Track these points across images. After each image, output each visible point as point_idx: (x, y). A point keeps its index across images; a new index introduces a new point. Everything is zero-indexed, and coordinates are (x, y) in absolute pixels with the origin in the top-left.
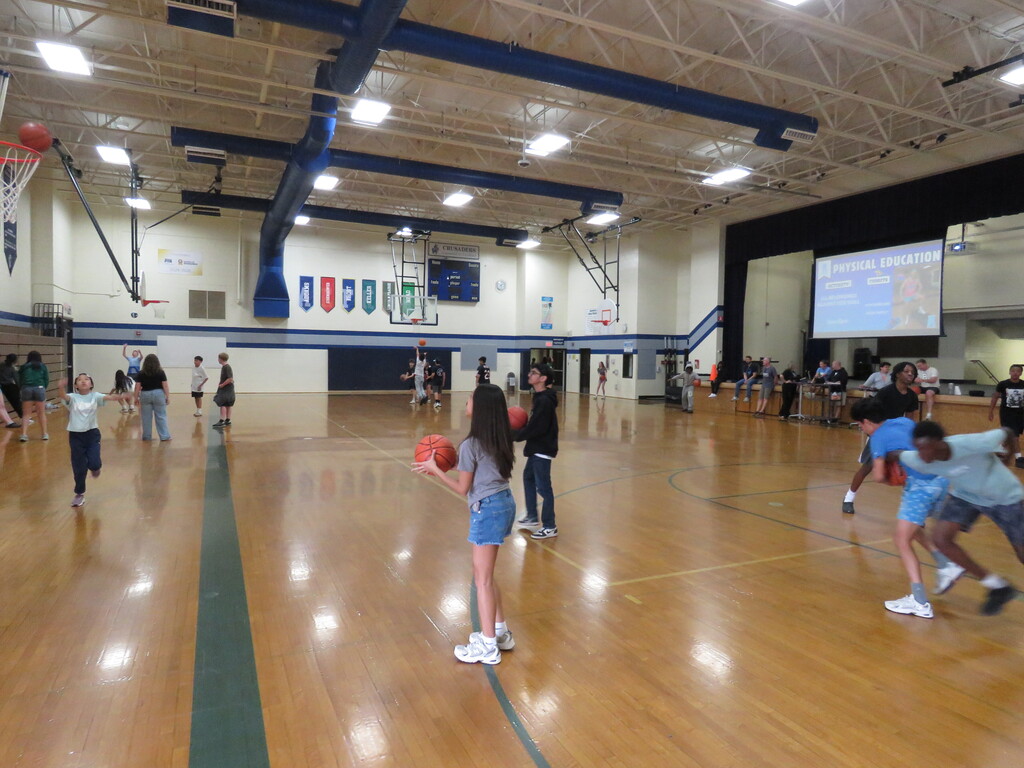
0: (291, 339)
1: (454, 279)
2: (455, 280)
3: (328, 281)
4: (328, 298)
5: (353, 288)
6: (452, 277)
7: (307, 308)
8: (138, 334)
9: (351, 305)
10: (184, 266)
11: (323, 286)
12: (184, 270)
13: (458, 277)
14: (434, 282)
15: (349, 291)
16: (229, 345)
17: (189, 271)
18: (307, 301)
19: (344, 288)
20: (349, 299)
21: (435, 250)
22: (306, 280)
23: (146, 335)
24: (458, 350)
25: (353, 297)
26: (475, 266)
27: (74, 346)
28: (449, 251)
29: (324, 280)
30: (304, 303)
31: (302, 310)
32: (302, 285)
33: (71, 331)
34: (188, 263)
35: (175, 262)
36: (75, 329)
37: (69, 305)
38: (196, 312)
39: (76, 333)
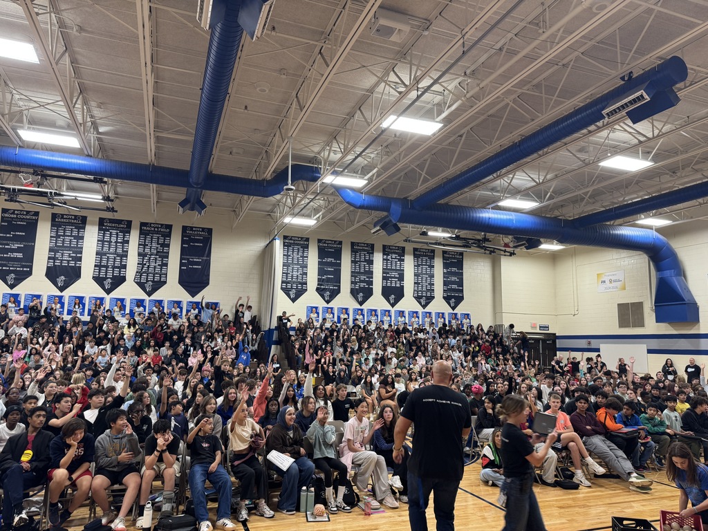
8: (589, 343)
10: (614, 284)
12: (613, 288)
16: (650, 351)
17: (617, 287)
23: (594, 343)
27: (558, 352)
33: (554, 342)
34: (615, 281)
35: (607, 282)
36: (557, 340)
37: (544, 323)
38: (623, 323)
39: (559, 344)
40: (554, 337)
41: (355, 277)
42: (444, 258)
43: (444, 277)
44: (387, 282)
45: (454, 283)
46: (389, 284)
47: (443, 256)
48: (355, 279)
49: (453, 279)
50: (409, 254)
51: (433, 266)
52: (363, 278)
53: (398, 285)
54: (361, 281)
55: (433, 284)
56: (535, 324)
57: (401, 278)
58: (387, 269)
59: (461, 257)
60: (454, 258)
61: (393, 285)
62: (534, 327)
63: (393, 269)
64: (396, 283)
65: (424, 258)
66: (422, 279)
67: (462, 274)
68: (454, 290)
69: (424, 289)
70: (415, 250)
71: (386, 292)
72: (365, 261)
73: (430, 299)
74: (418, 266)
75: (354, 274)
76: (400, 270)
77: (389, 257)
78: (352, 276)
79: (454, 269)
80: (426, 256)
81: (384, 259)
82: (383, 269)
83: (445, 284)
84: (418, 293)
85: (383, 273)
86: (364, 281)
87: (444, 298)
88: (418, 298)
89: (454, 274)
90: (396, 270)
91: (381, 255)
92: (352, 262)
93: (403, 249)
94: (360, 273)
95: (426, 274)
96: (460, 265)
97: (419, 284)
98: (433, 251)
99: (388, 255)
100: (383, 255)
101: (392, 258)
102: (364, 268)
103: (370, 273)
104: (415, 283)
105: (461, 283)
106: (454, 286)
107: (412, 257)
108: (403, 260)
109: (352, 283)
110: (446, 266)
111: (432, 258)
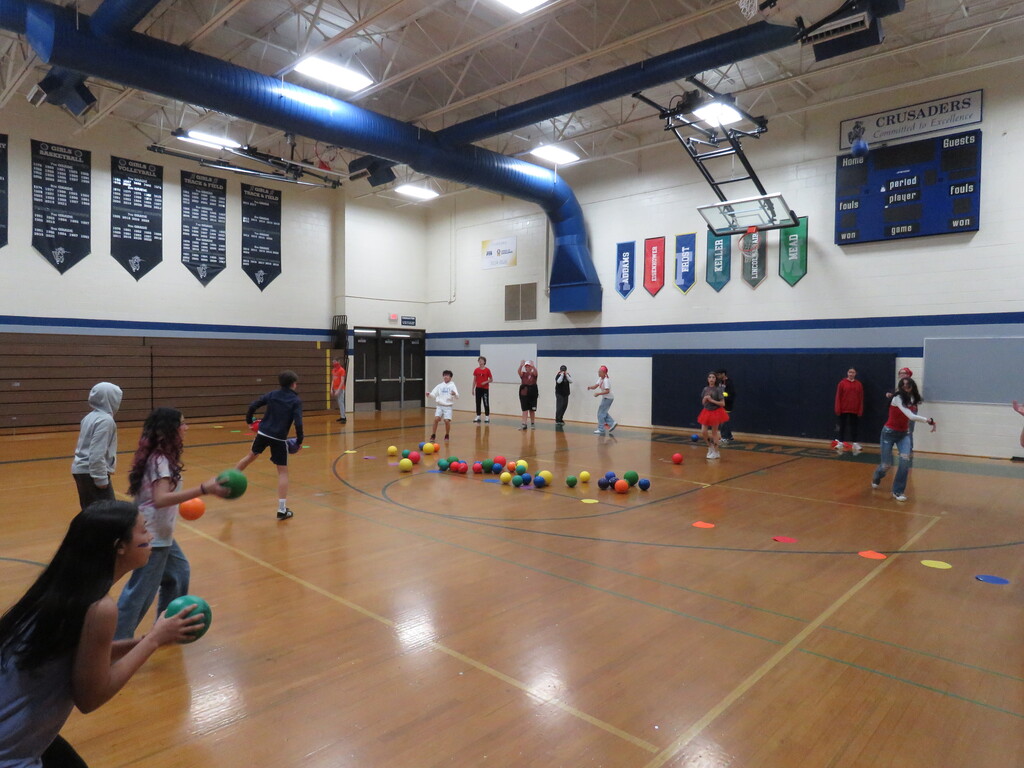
0: (607, 342)
1: (902, 187)
2: (902, 190)
3: (656, 244)
4: (654, 272)
5: (693, 249)
6: (892, 185)
7: (625, 293)
8: (467, 343)
9: (688, 280)
10: (502, 257)
11: (648, 254)
12: (501, 262)
13: (914, 181)
14: (849, 206)
15: (686, 255)
16: (541, 353)
17: (505, 262)
18: (626, 281)
19: (679, 250)
20: (685, 268)
21: (855, 136)
22: (626, 249)
23: (474, 344)
24: (916, 352)
25: (692, 265)
26: (963, 141)
27: (427, 358)
28: (891, 127)
29: (650, 243)
30: (622, 284)
31: (619, 296)
32: (620, 258)
33: (422, 343)
34: (505, 252)
35: (495, 253)
36: (427, 340)
37: (409, 314)
38: (511, 313)
39: (429, 345)
40: (422, 336)
41: (45, 214)
42: (244, 197)
43: (244, 232)
44: (122, 231)
45: (264, 243)
46: (127, 235)
47: (243, 194)
48: (45, 218)
49: (263, 235)
50: (172, 181)
51: (223, 210)
52: (63, 217)
53: (148, 238)
54: (59, 224)
55: (224, 243)
56: (394, 316)
57: (156, 224)
58: (122, 205)
59: (277, 199)
60: (264, 200)
61: (138, 237)
62: (393, 320)
63: (137, 208)
64: (143, 235)
65: (205, 194)
66: (200, 230)
67: (278, 229)
68: (265, 256)
69: (204, 249)
70: (185, 175)
71: (122, 250)
72: (69, 183)
73: (215, 269)
74: (192, 205)
75: (39, 207)
76: (152, 210)
77: (127, 183)
78: (35, 211)
79: (263, 219)
80: (207, 189)
81: (114, 185)
82: (113, 204)
83: (246, 242)
84: (191, 256)
85: (113, 212)
86: (67, 225)
87: (244, 267)
88: (192, 266)
89: (264, 227)
90: (143, 210)
91: (108, 176)
92: (35, 182)
93: (159, 171)
94: (55, 207)
95: (209, 222)
96: (274, 212)
97: (191, 238)
98: (223, 182)
99: (123, 178)
100: (114, 175)
101: (133, 185)
102: (68, 198)
103: (84, 211)
104: (184, 237)
105: (276, 244)
106: (263, 249)
107: (178, 189)
108: (160, 192)
109: (36, 225)
110: (247, 211)
111: (223, 193)
